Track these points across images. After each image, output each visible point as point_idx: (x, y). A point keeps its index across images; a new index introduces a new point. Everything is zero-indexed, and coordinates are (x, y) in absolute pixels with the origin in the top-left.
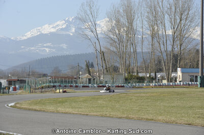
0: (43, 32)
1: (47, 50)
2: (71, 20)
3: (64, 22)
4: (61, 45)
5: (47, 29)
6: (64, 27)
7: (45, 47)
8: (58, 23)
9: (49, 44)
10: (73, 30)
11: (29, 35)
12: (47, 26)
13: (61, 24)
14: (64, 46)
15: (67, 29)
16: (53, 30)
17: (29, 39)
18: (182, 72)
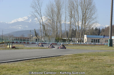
0: (18, 21)
1: (20, 28)
2: (30, 16)
3: (27, 17)
4: (26, 26)
5: (20, 20)
6: (27, 19)
7: (19, 27)
8: (25, 17)
9: (21, 26)
10: (31, 20)
11: (13, 22)
12: (20, 18)
13: (26, 18)
14: (27, 27)
15: (28, 20)
16: (22, 20)
18: (87, 37)
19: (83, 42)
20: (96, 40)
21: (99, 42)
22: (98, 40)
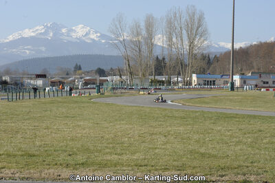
0: (24, 36)
1: (27, 52)
2: (49, 25)
3: (43, 27)
4: (40, 48)
5: (28, 33)
6: (43, 31)
7: (25, 49)
8: (38, 28)
9: (29, 47)
10: (51, 34)
11: (11, 38)
12: (27, 30)
13: (40, 29)
14: (43, 49)
15: (46, 33)
16: (33, 34)
17: (11, 41)
18: (197, 78)
19: (191, 84)
20: (211, 82)
21: (214, 84)
22: (214, 81)
